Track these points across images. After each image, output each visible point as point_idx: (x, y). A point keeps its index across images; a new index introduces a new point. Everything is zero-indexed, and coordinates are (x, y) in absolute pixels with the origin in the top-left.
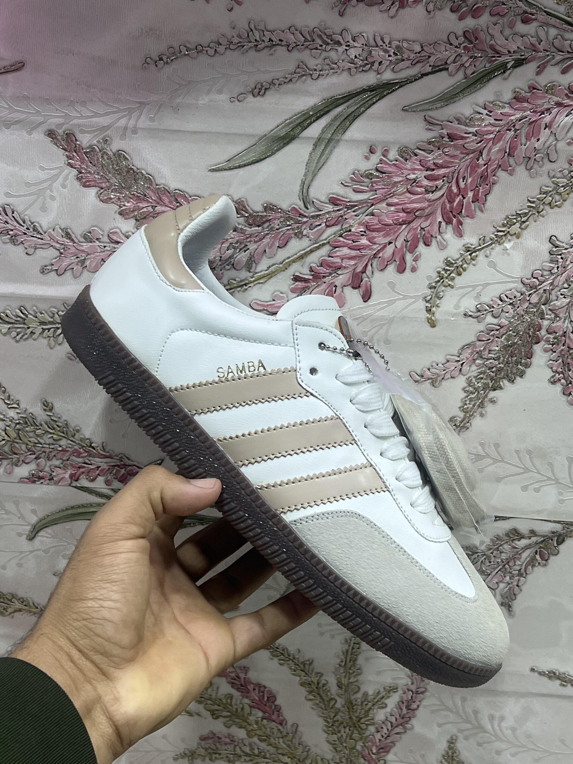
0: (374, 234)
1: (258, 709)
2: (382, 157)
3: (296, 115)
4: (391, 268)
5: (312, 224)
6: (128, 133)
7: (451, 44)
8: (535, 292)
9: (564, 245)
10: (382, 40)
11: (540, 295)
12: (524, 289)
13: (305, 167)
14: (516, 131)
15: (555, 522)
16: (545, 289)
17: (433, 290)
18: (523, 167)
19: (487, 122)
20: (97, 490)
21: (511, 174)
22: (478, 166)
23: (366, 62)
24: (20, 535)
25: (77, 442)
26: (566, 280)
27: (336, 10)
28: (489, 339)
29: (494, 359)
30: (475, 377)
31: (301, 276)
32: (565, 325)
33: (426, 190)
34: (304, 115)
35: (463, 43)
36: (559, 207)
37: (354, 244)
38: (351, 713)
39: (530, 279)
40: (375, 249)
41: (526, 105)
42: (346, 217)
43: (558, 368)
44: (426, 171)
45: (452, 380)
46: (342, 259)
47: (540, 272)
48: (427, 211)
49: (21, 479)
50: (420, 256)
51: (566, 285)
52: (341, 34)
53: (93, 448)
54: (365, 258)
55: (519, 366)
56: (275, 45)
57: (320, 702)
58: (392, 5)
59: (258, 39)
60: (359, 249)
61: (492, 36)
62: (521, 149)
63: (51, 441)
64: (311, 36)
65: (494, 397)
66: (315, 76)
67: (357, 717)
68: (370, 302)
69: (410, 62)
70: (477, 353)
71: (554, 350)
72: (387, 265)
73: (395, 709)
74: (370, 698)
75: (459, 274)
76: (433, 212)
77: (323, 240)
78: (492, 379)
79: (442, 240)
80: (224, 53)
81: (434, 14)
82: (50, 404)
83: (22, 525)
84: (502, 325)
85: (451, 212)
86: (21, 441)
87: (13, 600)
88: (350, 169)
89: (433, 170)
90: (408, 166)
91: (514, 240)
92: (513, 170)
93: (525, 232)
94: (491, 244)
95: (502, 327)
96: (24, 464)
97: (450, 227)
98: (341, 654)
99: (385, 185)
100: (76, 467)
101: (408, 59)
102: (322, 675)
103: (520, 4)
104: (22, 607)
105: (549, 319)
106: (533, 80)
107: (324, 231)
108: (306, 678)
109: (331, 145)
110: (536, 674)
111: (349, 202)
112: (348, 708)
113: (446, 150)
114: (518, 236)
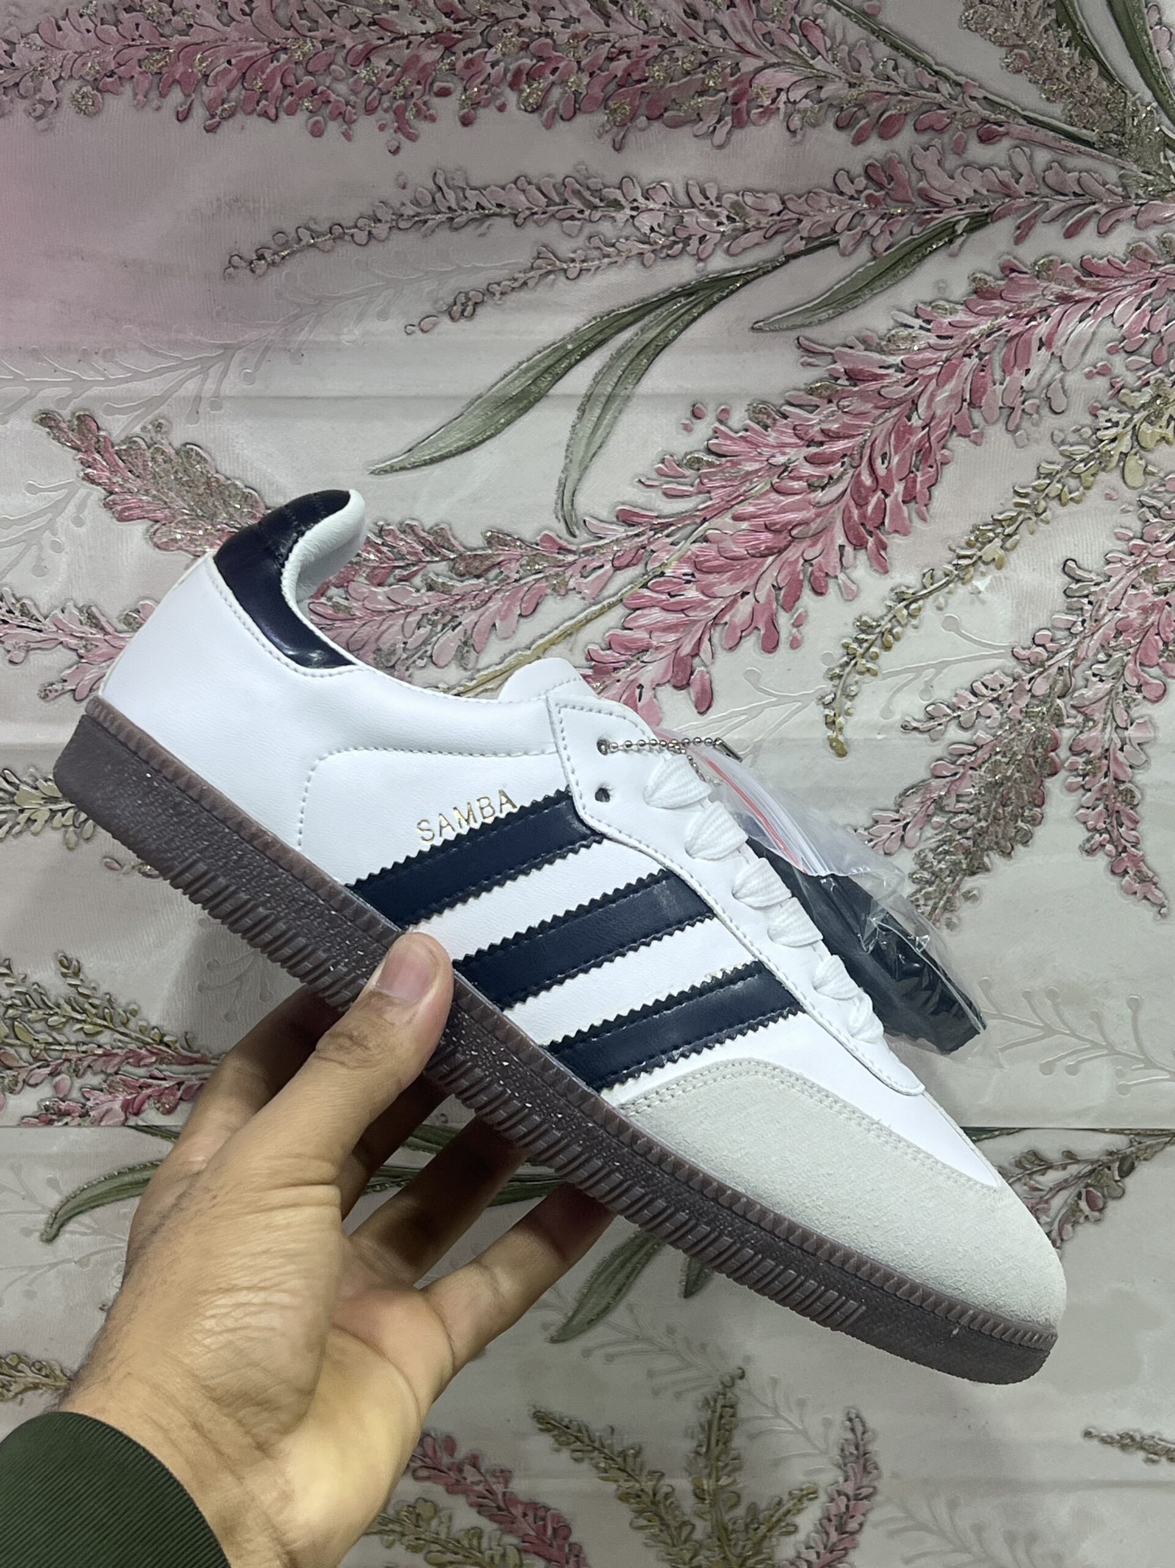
0: (712, 578)
1: (535, 1553)
2: (717, 425)
3: (539, 352)
4: (751, 644)
5: (585, 567)
6: (204, 407)
7: (841, 193)
8: (1040, 673)
9: (1093, 576)
10: (703, 192)
11: (1051, 680)
12: (1019, 670)
13: (564, 454)
14: (981, 356)
15: (1113, 1131)
16: (1061, 665)
17: (836, 682)
18: (1000, 425)
19: (923, 343)
21: (977, 443)
22: (911, 430)
23: (673, 238)
24: (27, 1232)
25: (134, 1035)
26: (1102, 646)
27: (608, 138)
28: (956, 774)
29: (967, 812)
30: (931, 850)
32: (1107, 736)
33: (809, 485)
34: (555, 350)
35: (865, 189)
36: (1077, 502)
37: (673, 600)
38: (726, 1548)
39: (1029, 648)
40: (716, 607)
41: (997, 303)
42: (652, 547)
43: (1097, 822)
44: (808, 446)
45: (889, 858)
46: (650, 633)
47: (1046, 632)
48: (813, 526)
49: (23, 1118)
50: (807, 616)
51: (1102, 656)
52: (620, 188)
53: (167, 1045)
54: (694, 629)
55: (1020, 823)
56: (488, 216)
57: (661, 1531)
58: (718, 122)
59: (454, 206)
60: (682, 611)
61: (922, 173)
62: (994, 391)
63: (81, 1037)
64: (559, 194)
65: (975, 888)
66: (573, 274)
67: (738, 1557)
68: (712, 715)
69: (761, 233)
70: (934, 801)
71: (1087, 787)
72: (741, 638)
73: (813, 1535)
74: (761, 1517)
75: (887, 647)
76: (825, 529)
77: (609, 597)
78: (967, 852)
80: (387, 238)
81: (804, 136)
82: (75, 963)
83: (30, 1212)
84: (980, 743)
85: (862, 524)
86: (18, 1042)
87: (21, 1366)
88: (655, 452)
89: (822, 444)
90: (771, 440)
91: (993, 573)
92: (981, 434)
93: (1013, 555)
94: (947, 584)
95: (979, 748)
96: (27, 1088)
97: (862, 556)
98: (697, 1430)
99: (726, 480)
100: (134, 1087)
101: (757, 228)
102: (663, 1475)
103: (974, 105)
104: (38, 1379)
105: (1072, 726)
106: (1008, 254)
107: (610, 578)
108: (631, 1484)
109: (614, 406)
110: (1095, 1442)
111: (657, 517)
112: (719, 1539)
113: (844, 403)
114: (999, 564)
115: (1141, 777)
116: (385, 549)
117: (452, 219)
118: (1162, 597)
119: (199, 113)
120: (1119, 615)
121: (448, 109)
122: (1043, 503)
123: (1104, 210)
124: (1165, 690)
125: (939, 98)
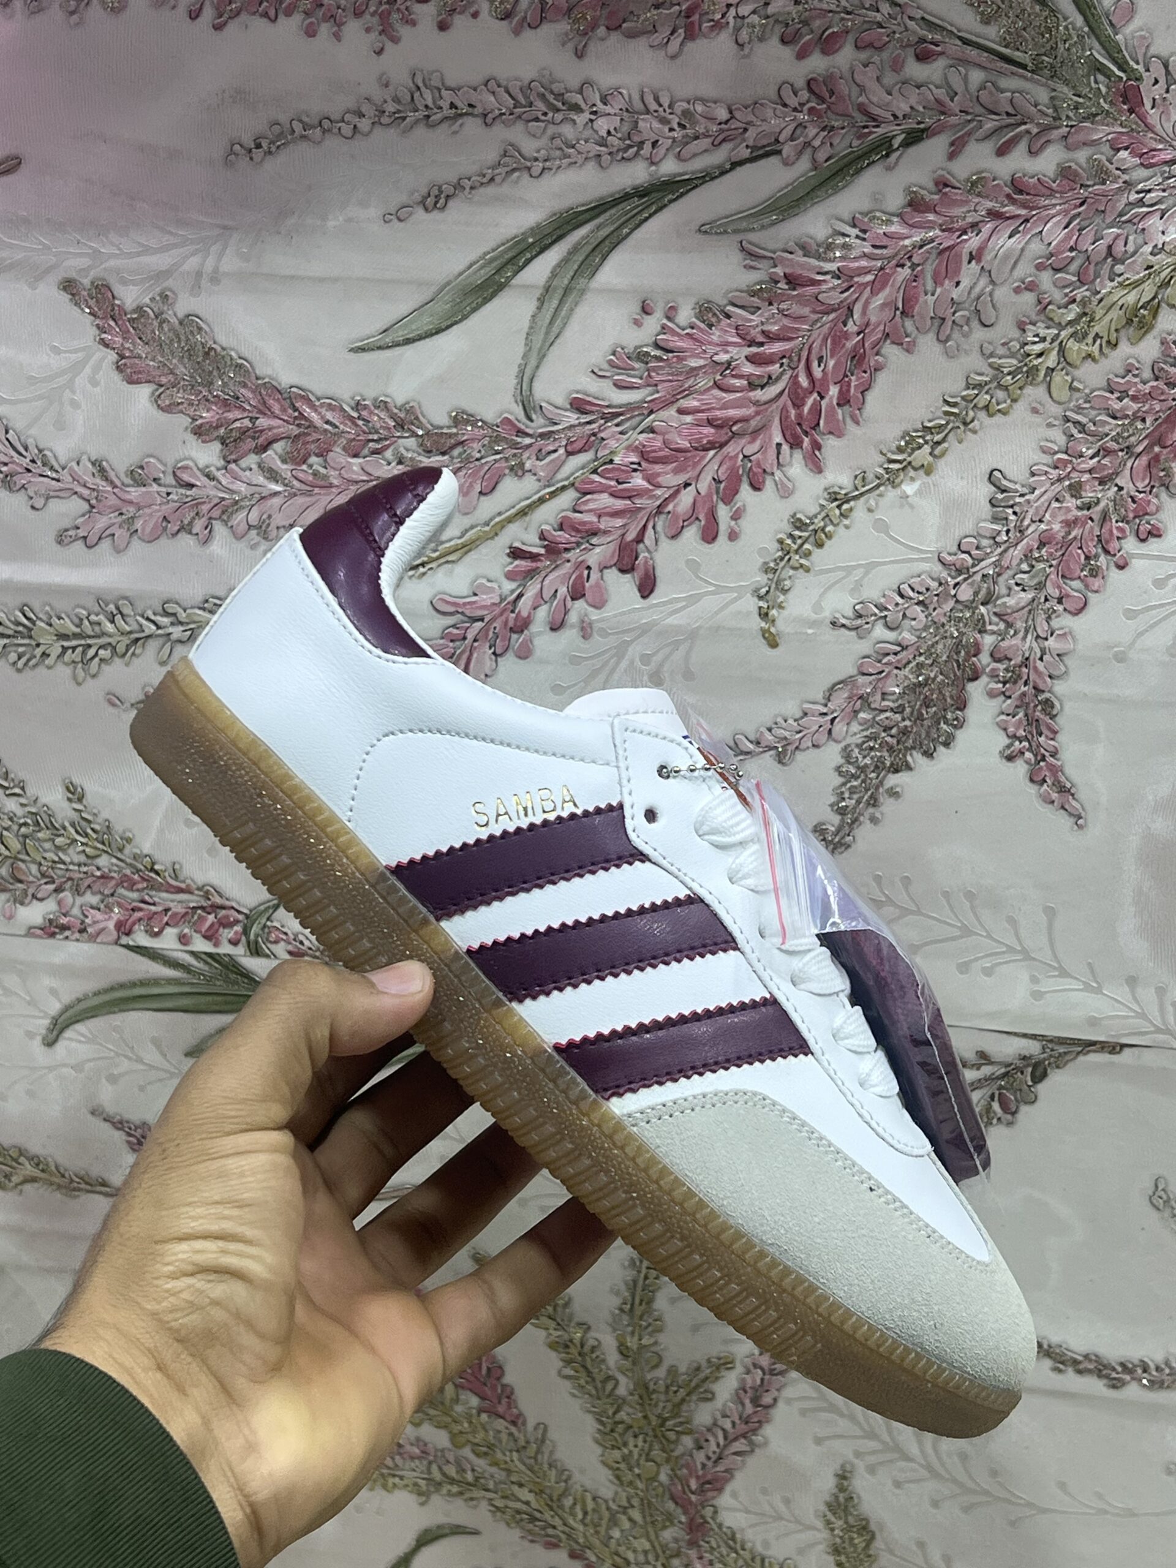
0: (658, 468)
1: (471, 1390)
2: (665, 321)
3: (503, 244)
4: (691, 534)
5: (540, 450)
6: (204, 282)
7: (785, 105)
8: (965, 580)
9: (1018, 487)
10: (657, 100)
11: (976, 586)
12: (944, 574)
13: (523, 342)
14: (913, 267)
15: (1025, 1036)
16: (985, 572)
17: (770, 576)
18: (931, 336)
19: (858, 252)
20: (165, 952)
21: (908, 351)
22: (846, 336)
23: (628, 142)
25: (128, 861)
26: (1026, 556)
27: (570, 46)
28: (883, 672)
29: (892, 710)
30: (857, 746)
31: (524, 548)
32: (1028, 644)
33: (749, 383)
34: (518, 243)
35: (808, 102)
36: (1005, 414)
37: (620, 487)
38: (647, 1408)
39: (955, 554)
40: (657, 498)
41: (931, 217)
42: (602, 435)
43: (1017, 729)
44: (749, 346)
45: (816, 751)
46: (600, 516)
47: (972, 540)
48: (753, 423)
49: (31, 928)
50: (744, 510)
52: (581, 92)
53: (157, 873)
54: (640, 515)
55: (942, 725)
56: (461, 115)
57: (587, 1382)
58: (672, 34)
59: (431, 105)
60: (629, 498)
61: (862, 89)
62: (926, 302)
63: (83, 858)
64: (526, 97)
65: (897, 786)
66: (536, 171)
67: (659, 1416)
68: (653, 599)
69: (710, 140)
70: (861, 697)
71: (1007, 694)
72: (683, 527)
73: (730, 1404)
74: (682, 1379)
75: (820, 545)
76: (764, 426)
77: (562, 480)
78: (891, 749)
79: (785, 480)
80: (370, 132)
81: (751, 49)
82: (79, 789)
83: (34, 1017)
84: (905, 644)
85: (799, 424)
86: (27, 858)
87: (22, 1159)
88: (607, 345)
89: (762, 344)
90: (715, 338)
91: (921, 479)
92: (913, 343)
93: (941, 463)
94: (878, 486)
95: (904, 648)
96: (35, 901)
97: (798, 455)
98: (623, 1287)
99: (672, 374)
100: (127, 909)
101: (706, 136)
102: (589, 1328)
103: (911, 24)
104: (37, 1173)
105: (994, 633)
106: (943, 169)
107: (564, 462)
108: (559, 1333)
109: (570, 299)
111: (608, 407)
112: (641, 1397)
113: (783, 306)
114: (928, 470)
115: (1059, 687)
116: (360, 423)
117: (428, 117)
118: (1085, 512)
119: (208, 12)
120: (1043, 527)
121: (426, 13)
122: (971, 414)
123: (1035, 130)
124: (1085, 604)
125: (879, 17)
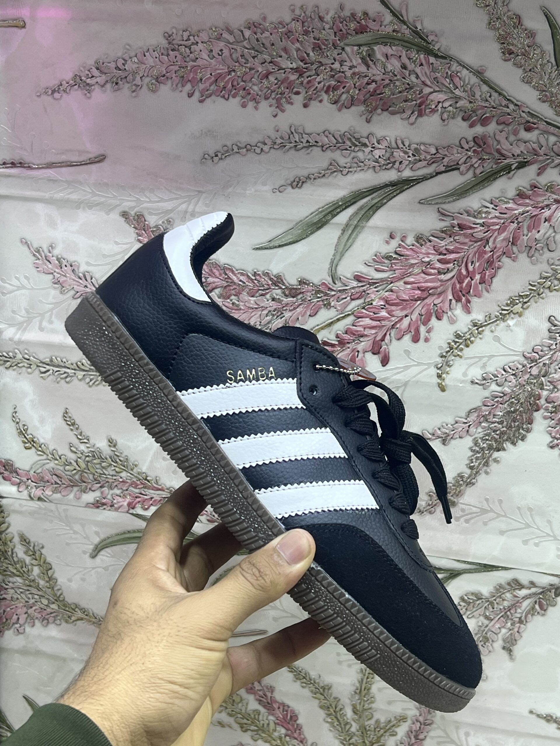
0: (393, 308)
1: (282, 726)
2: (401, 242)
3: (327, 205)
4: (407, 338)
5: (339, 297)
6: (187, 215)
7: (462, 148)
8: (535, 365)
10: (403, 143)
11: (540, 368)
12: (525, 362)
13: (334, 248)
14: (518, 223)
15: (552, 575)
16: (545, 362)
17: (444, 359)
18: (525, 254)
19: (493, 215)
21: (513, 260)
22: (485, 252)
23: (388, 161)
24: (85, 552)
25: (135, 475)
27: (364, 117)
28: (494, 405)
29: (498, 423)
30: (480, 438)
31: (329, 341)
33: (439, 272)
34: (334, 204)
35: (473, 147)
36: (557, 291)
37: (375, 316)
38: (365, 738)
39: (531, 353)
40: (393, 321)
41: (527, 201)
42: (368, 292)
43: (556, 434)
44: (439, 255)
45: (461, 440)
46: (365, 328)
47: (540, 347)
48: (439, 290)
49: (88, 504)
50: (433, 329)
52: (368, 138)
53: (148, 481)
54: (384, 329)
55: (521, 431)
56: (311, 146)
57: (337, 725)
58: (412, 113)
59: (298, 141)
60: (379, 321)
61: (499, 142)
62: (523, 239)
63: (114, 473)
64: (342, 139)
65: (498, 457)
66: (345, 172)
67: (371, 742)
68: (388, 367)
69: (426, 162)
70: (483, 416)
71: (552, 418)
72: (403, 335)
73: (404, 738)
74: (382, 725)
75: (467, 346)
76: (444, 291)
77: (348, 311)
78: (496, 441)
79: (453, 316)
80: (269, 152)
81: (448, 122)
82: (115, 442)
83: (86, 544)
84: (505, 393)
85: (461, 291)
86: (89, 472)
87: (77, 610)
88: (373, 251)
89: (445, 254)
90: (423, 251)
91: (517, 318)
92: (516, 257)
93: (527, 312)
94: (496, 321)
95: (505, 395)
96: (90, 491)
97: (459, 305)
98: (357, 682)
99: (402, 266)
100: (133, 497)
101: (425, 160)
102: (340, 700)
103: (523, 115)
104: (83, 616)
105: (548, 390)
106: (534, 180)
107: (350, 303)
108: (326, 701)
109: (357, 230)
110: (534, 716)
111: (371, 279)
112: (362, 733)
113: (456, 238)
114: (520, 315)
116: (256, 282)
117: (296, 146)
119: (197, 94)
121: (298, 100)
122: (542, 290)
125: (508, 110)
